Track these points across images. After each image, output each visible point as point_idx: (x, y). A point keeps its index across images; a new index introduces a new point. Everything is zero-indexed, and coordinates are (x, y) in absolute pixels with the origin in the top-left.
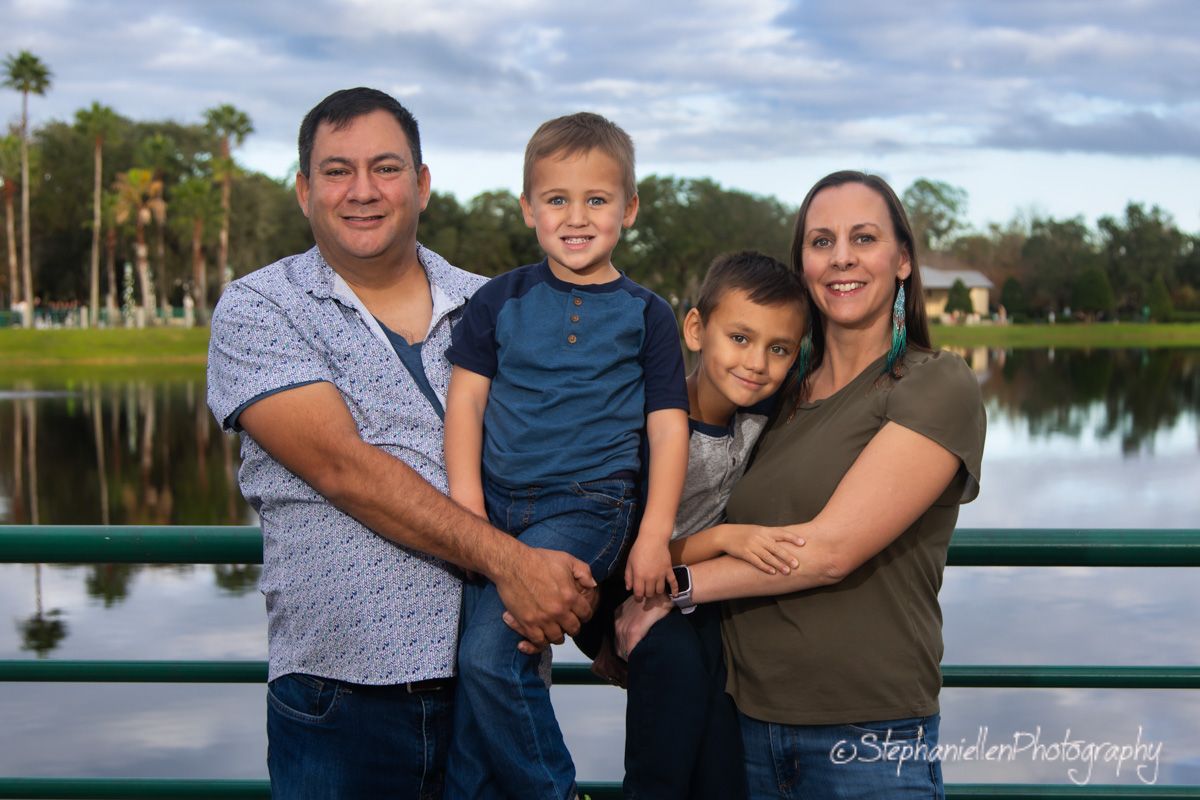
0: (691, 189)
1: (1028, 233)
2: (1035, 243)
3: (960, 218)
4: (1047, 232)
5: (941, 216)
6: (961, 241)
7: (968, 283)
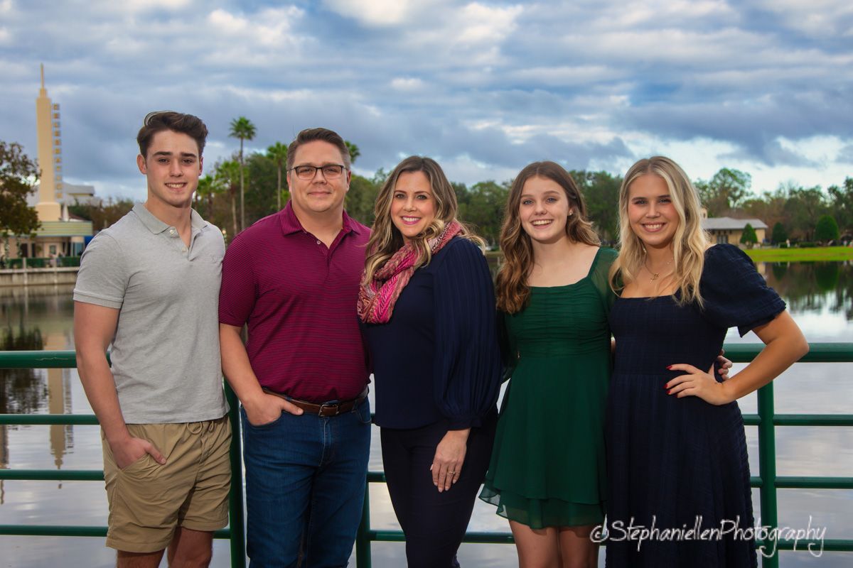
0: (594, 178)
1: (787, 197)
2: (791, 202)
3: (747, 190)
4: (798, 196)
5: (736, 189)
6: (747, 202)
7: (754, 226)
